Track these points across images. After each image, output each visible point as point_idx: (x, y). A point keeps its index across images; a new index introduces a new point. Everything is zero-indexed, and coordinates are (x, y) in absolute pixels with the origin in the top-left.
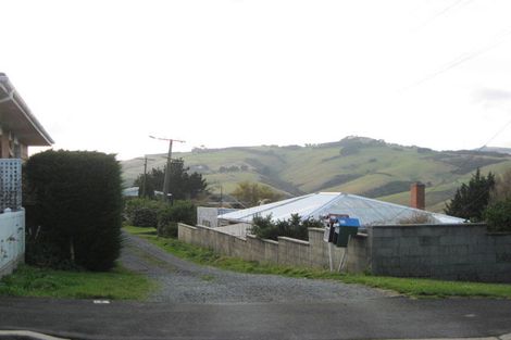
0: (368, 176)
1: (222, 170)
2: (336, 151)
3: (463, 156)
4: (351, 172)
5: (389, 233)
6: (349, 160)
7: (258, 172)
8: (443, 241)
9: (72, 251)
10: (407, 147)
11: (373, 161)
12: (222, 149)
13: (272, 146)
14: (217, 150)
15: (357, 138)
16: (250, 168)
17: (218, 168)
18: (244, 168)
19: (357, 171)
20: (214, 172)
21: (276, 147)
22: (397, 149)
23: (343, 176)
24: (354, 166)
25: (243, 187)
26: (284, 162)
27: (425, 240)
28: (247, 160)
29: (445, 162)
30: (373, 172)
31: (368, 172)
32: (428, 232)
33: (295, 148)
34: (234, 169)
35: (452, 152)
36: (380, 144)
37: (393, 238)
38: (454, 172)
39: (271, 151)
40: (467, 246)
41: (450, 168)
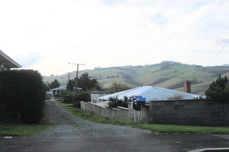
0: (173, 79)
1: (108, 77)
2: (159, 68)
3: (216, 69)
4: (166, 77)
5: (159, 104)
6: (165, 72)
7: (124, 78)
8: (185, 107)
9: (19, 115)
10: (191, 65)
11: (175, 72)
12: (108, 68)
13: (130, 66)
14: (105, 68)
15: (168, 62)
16: (120, 76)
17: (106, 77)
18: (118, 76)
19: (169, 77)
20: (105, 78)
21: (132, 66)
22: (186, 66)
23: (162, 79)
24: (167, 75)
25: (115, 85)
26: (136, 73)
27: (176, 107)
28: (119, 73)
29: (208, 71)
30: (176, 77)
31: (174, 77)
32: (178, 103)
33: (141, 67)
34: (113, 77)
35: (211, 67)
36: (178, 64)
37: (161, 106)
38: (212, 76)
39: (130, 69)
40: (197, 109)
41: (210, 74)
